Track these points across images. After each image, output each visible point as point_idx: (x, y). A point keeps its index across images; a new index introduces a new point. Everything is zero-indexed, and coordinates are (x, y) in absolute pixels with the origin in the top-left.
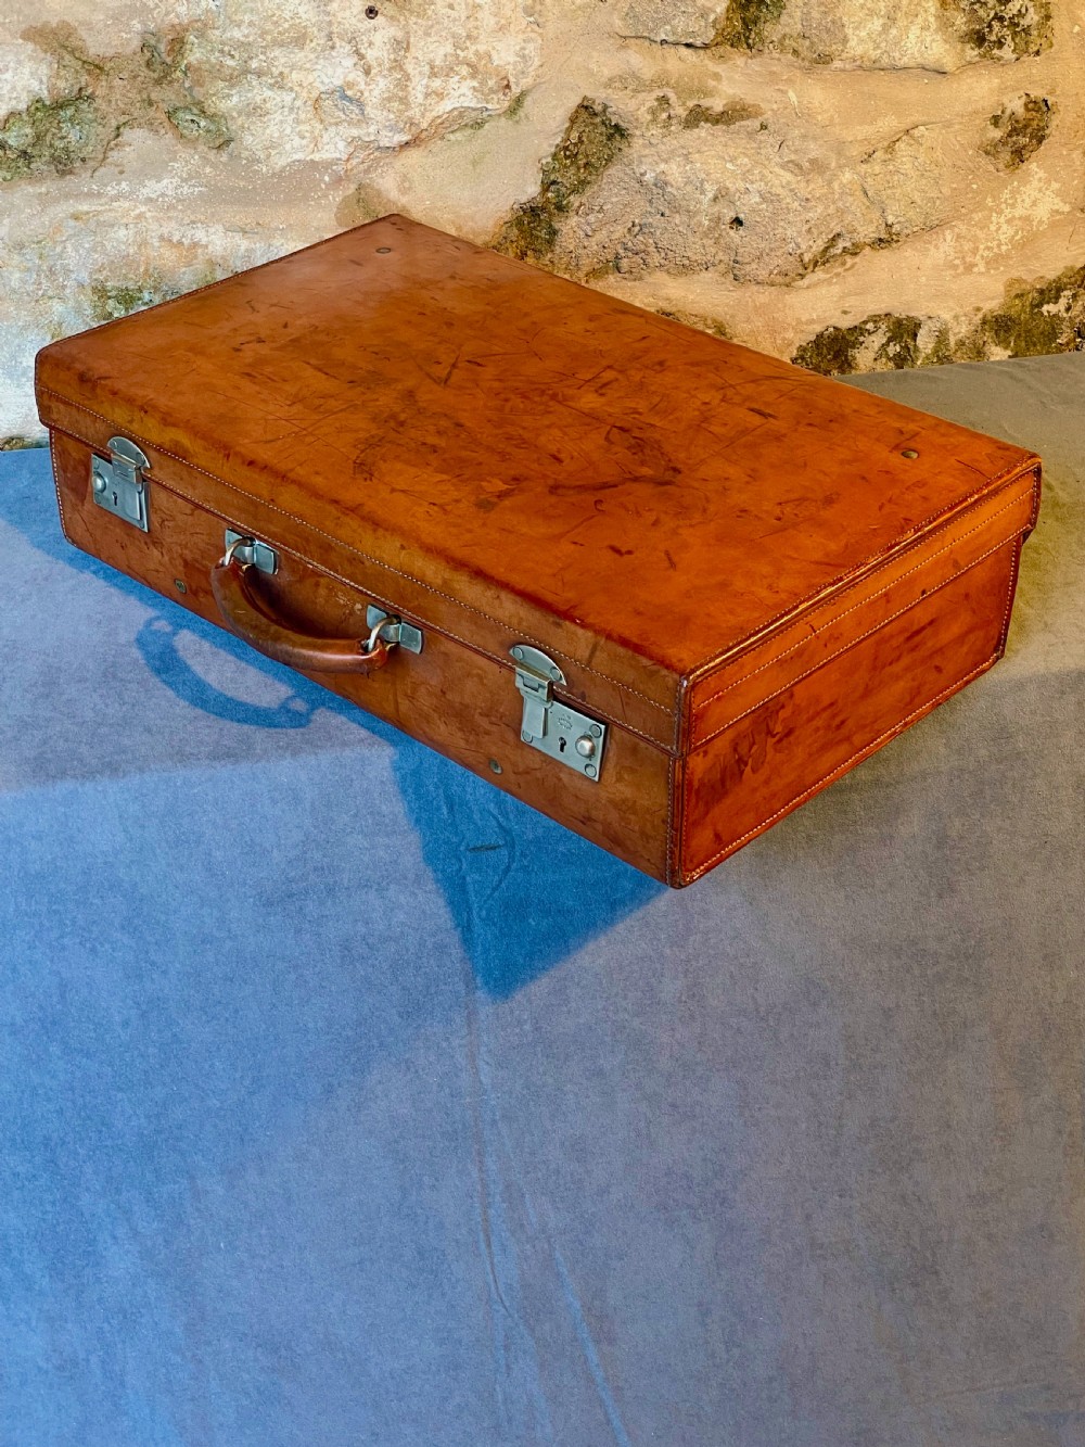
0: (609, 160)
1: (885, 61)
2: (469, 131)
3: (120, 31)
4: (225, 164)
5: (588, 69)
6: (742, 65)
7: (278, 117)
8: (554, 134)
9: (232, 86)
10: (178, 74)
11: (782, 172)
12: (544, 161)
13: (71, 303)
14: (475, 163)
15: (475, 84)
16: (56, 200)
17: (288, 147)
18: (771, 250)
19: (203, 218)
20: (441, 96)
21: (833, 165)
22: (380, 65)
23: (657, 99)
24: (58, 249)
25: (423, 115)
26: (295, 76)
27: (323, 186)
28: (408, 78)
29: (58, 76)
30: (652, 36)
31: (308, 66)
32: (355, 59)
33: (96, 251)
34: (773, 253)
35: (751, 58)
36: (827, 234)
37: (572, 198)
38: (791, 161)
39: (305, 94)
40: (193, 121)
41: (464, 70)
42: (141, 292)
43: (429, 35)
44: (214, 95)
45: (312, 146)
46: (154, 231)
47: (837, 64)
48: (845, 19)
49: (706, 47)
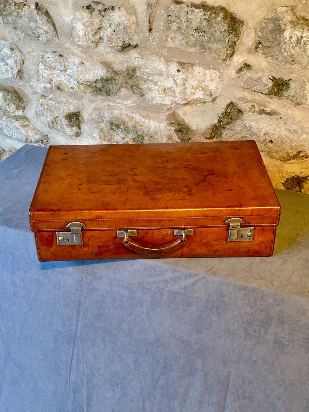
0: (238, 118)
2: (202, 104)
3: (122, 65)
4: (142, 100)
5: (234, 94)
6: (277, 101)
7: (155, 92)
8: (223, 109)
9: (145, 83)
10: (134, 77)
11: (285, 131)
12: (219, 115)
13: (105, 124)
14: (202, 112)
15: (203, 93)
16: (106, 101)
17: (157, 99)
18: (280, 151)
19: (135, 111)
20: (194, 94)
21: (300, 132)
22: (179, 84)
23: (252, 105)
24: (103, 112)
25: (189, 98)
26: (159, 83)
27: (164, 110)
28: (186, 88)
29: (107, 73)
30: (251, 89)
31: (163, 81)
32: (174, 81)
33: (111, 114)
34: (281, 152)
35: (280, 99)
36: (297, 151)
37: (227, 126)
38: (287, 129)
39: (161, 87)
40: (136, 89)
41: (201, 89)
42: (120, 125)
43: (193, 79)
44: (141, 84)
45: (163, 100)
46: (124, 112)
47: (303, 106)
48: (307, 94)
49: (266, 94)
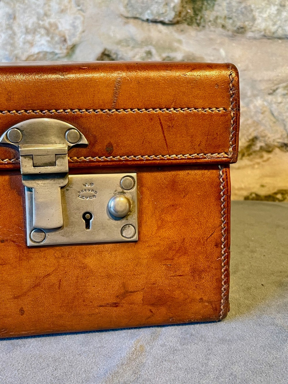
1: (280, 33)
5: (109, 35)
6: (195, 35)
15: (49, 39)
20: (32, 44)
25: (23, 53)
28: (14, 34)
35: (199, 31)
36: (247, 136)
41: (43, 31)
43: (26, 13)
47: (250, 34)
48: (253, 6)
49: (172, 24)
